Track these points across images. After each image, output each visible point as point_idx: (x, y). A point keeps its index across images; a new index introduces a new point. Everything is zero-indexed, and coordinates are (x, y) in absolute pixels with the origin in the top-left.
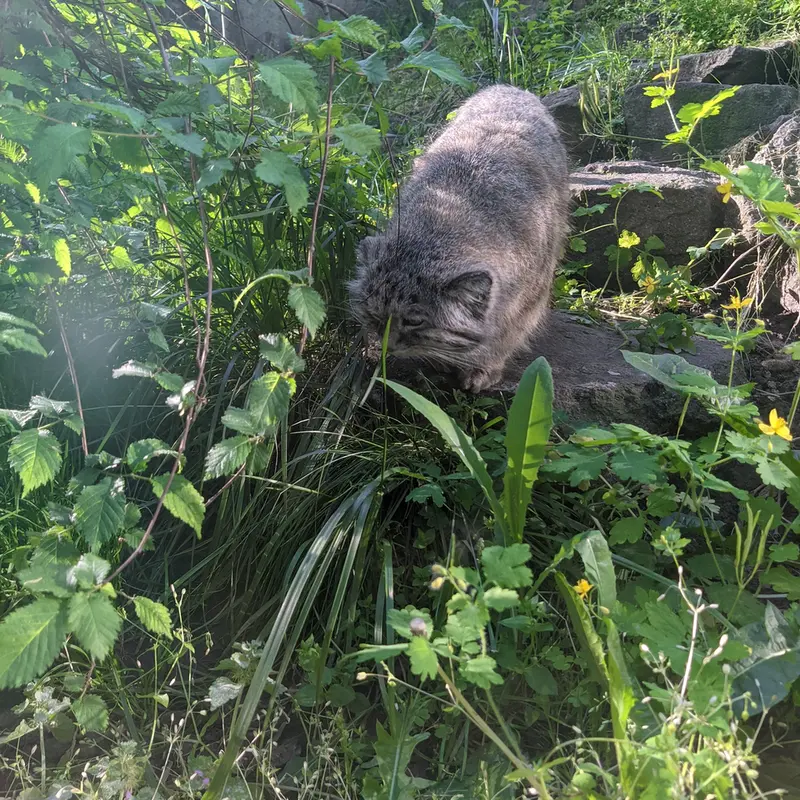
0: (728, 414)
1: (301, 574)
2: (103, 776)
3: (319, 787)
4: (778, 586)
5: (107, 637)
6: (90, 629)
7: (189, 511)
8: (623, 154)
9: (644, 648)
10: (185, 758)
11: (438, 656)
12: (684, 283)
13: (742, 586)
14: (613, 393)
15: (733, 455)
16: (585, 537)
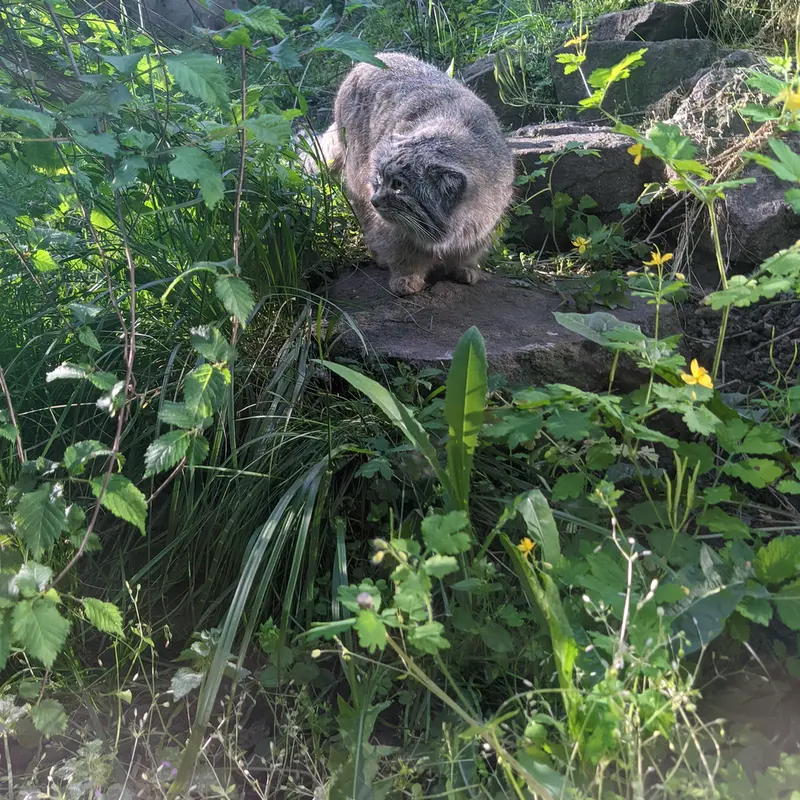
0: (657, 366)
1: (251, 562)
2: (70, 778)
3: (288, 764)
4: (713, 526)
5: (53, 642)
6: (36, 636)
7: (131, 509)
8: (553, 116)
9: (586, 598)
10: (153, 751)
11: (387, 627)
12: (618, 239)
13: (676, 531)
14: (553, 353)
15: (661, 406)
16: (526, 497)
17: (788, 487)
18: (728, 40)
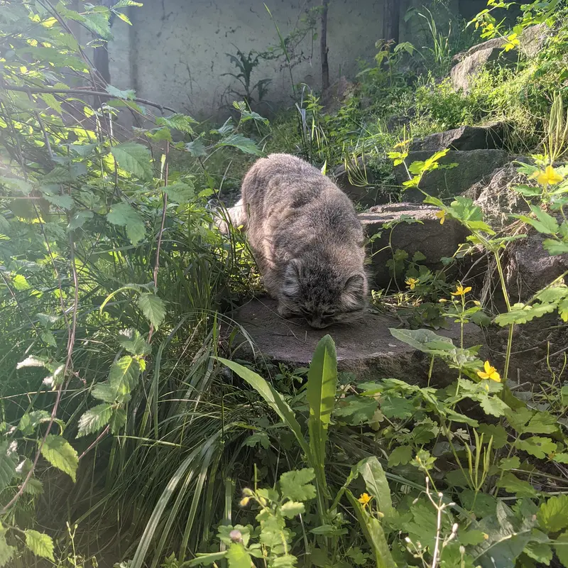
0: (463, 368)
1: (159, 507)
4: (508, 488)
7: (65, 462)
8: (395, 199)
9: (408, 539)
11: (253, 557)
12: (441, 282)
13: (477, 489)
14: (392, 359)
15: (465, 395)
16: (365, 462)
17: (560, 458)
18: (516, 151)
